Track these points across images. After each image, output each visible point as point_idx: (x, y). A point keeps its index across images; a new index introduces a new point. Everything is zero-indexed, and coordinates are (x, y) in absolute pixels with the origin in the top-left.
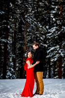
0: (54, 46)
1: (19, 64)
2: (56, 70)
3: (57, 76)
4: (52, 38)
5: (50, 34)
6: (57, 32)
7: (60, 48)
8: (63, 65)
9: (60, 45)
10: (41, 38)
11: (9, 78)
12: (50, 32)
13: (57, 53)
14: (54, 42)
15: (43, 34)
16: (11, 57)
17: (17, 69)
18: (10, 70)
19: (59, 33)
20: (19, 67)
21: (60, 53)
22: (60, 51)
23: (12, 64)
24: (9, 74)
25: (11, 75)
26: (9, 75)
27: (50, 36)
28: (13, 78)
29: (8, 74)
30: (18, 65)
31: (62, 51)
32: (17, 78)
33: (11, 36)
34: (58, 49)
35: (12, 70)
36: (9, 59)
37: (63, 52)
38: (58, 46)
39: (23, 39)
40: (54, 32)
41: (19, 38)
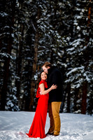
0: (77, 67)
1: (25, 90)
2: (78, 101)
3: (79, 111)
4: (74, 54)
5: (72, 49)
6: (82, 46)
7: (86, 70)
8: (88, 95)
9: (86, 66)
11: (10, 110)
12: (71, 46)
13: (80, 77)
14: (77, 61)
15: (61, 49)
17: (21, 97)
18: (12, 98)
19: (85, 47)
20: (24, 95)
21: (85, 77)
22: (85, 75)
23: (15, 89)
24: (10, 103)
25: (12, 105)
26: (10, 106)
27: (72, 51)
28: (15, 110)
29: (8, 103)
30: (23, 91)
31: (88, 74)
32: (21, 110)
33: (15, 49)
34: (82, 72)
35: (15, 98)
36: (11, 82)
37: (90, 75)
38: (83, 67)
39: (32, 53)
40: (78, 46)
41: (26, 52)
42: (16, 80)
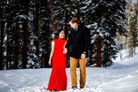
0: (90, 24)
1: (43, 48)
2: (94, 56)
3: (95, 64)
4: (87, 12)
5: (84, 8)
6: (93, 4)
7: (99, 26)
8: (102, 50)
9: (99, 23)
10: (73, 13)
11: (31, 67)
12: (84, 5)
13: (94, 33)
14: (90, 18)
15: (75, 8)
16: (32, 39)
17: (40, 55)
18: (32, 57)
19: (97, 5)
20: (43, 53)
21: (98, 33)
22: (98, 31)
23: (34, 48)
24: (30, 61)
25: (33, 63)
26: (31, 64)
27: (85, 10)
28: (36, 68)
30: (41, 50)
31: (101, 30)
32: (42, 67)
33: (31, 10)
34: (95, 28)
35: (35, 56)
36: (30, 42)
37: (103, 31)
38: (96, 24)
39: (48, 14)
40: (90, 4)
41: (42, 13)
42: (35, 39)
